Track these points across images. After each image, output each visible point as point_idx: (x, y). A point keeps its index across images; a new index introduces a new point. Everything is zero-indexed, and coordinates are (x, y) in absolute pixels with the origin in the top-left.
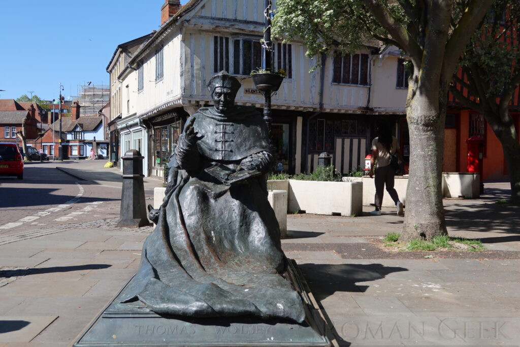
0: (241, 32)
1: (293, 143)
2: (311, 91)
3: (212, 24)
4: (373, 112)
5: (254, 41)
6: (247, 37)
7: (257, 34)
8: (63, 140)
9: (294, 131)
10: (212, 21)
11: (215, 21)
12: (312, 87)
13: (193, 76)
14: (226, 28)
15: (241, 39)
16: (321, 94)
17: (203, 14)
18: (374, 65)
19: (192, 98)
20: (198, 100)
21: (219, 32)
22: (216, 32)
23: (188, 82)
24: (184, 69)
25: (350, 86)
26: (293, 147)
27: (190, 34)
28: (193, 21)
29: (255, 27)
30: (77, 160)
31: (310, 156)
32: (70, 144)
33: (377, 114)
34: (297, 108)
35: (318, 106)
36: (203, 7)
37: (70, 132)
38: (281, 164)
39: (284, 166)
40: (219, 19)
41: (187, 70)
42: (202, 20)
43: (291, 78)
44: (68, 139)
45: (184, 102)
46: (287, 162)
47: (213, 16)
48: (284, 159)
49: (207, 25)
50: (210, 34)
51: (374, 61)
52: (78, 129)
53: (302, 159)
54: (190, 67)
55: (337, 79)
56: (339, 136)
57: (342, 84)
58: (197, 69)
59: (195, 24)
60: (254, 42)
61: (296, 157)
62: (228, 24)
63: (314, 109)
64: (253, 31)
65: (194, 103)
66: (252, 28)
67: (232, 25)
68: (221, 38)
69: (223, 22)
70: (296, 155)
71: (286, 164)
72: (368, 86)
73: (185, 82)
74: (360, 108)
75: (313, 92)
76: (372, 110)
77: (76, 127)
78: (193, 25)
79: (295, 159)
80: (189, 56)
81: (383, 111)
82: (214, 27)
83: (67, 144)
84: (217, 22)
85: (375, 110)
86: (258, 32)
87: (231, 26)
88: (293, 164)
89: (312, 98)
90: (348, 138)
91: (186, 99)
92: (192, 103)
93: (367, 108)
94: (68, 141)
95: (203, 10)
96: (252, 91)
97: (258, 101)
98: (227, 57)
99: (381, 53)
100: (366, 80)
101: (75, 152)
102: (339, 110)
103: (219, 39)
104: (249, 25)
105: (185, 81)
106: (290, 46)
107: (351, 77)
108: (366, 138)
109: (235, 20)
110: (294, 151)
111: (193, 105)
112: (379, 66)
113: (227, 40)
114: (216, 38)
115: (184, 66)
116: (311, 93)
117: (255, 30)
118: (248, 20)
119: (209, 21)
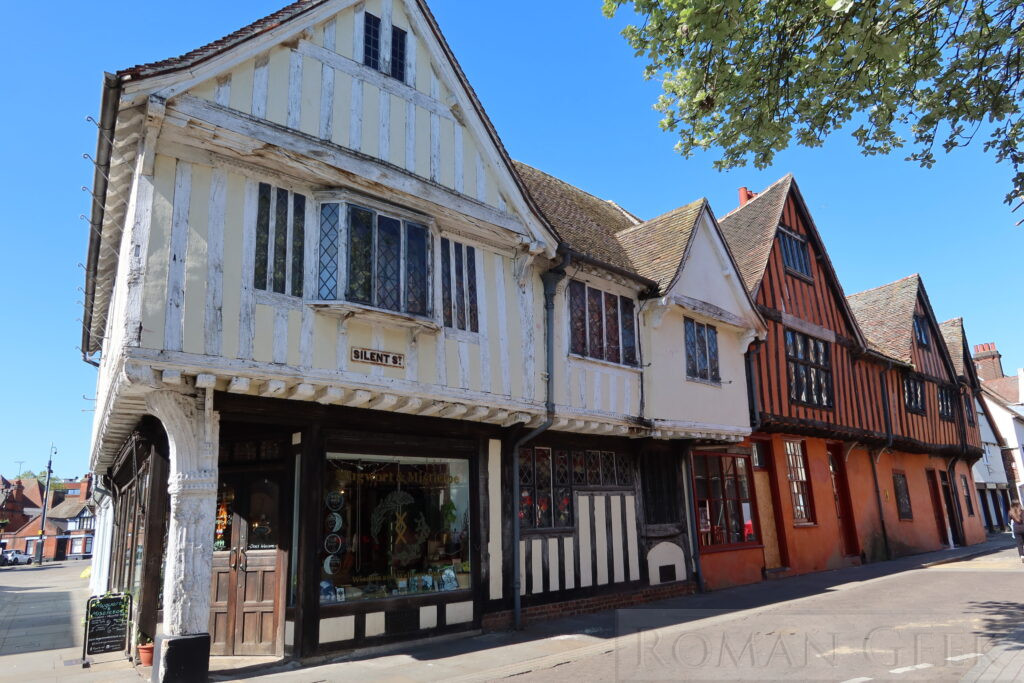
0: (344, 181)
1: (482, 510)
2: (526, 370)
3: (253, 134)
4: (651, 431)
5: (379, 213)
6: (359, 199)
7: (387, 195)
8: (60, 531)
9: (481, 477)
10: (251, 125)
11: (262, 128)
12: (526, 360)
13: (176, 289)
14: (299, 157)
15: (342, 201)
16: (549, 379)
17: (223, 101)
18: (644, 325)
19: (168, 360)
20: (190, 370)
21: (276, 173)
22: (266, 170)
23: (155, 307)
24: (143, 263)
25: (606, 365)
26: (482, 521)
27: (178, 160)
28: (183, 109)
29: (384, 176)
30: (80, 561)
31: (522, 545)
32: (72, 536)
33: (658, 435)
34: (493, 413)
35: (542, 410)
36: (224, 79)
37: (73, 519)
38: (452, 574)
39: (462, 577)
40: (276, 127)
41: (158, 268)
42: (215, 116)
43: (477, 331)
44: (69, 529)
45: (136, 373)
46: (467, 567)
47: (259, 114)
48: (457, 557)
49: (235, 138)
50: (247, 171)
51: (644, 315)
52: (87, 514)
53: (504, 555)
54: (168, 259)
55: (578, 348)
56: (584, 490)
57: (590, 359)
58: (192, 271)
59: (191, 122)
60: (379, 216)
61: (490, 551)
62: (303, 147)
63: (534, 418)
64: (376, 184)
65: (176, 380)
66: (374, 174)
67: (316, 153)
68: (282, 194)
69: (290, 139)
70: (489, 544)
71: (463, 572)
72: (639, 370)
73: (144, 307)
74: (628, 419)
75: (531, 372)
76: (648, 425)
77: (83, 511)
78: (184, 124)
79: (487, 557)
80: (167, 227)
81: (669, 429)
82: (259, 145)
83: (66, 537)
84: (269, 132)
85: (657, 424)
86: (391, 190)
87: (312, 155)
88: (483, 570)
89: (529, 387)
90: (601, 495)
91: (142, 362)
92: (165, 380)
93: (640, 420)
94: (68, 533)
95: (225, 89)
96: (372, 354)
97: (391, 385)
98: (299, 252)
99: (663, 295)
100: (634, 356)
101: (78, 549)
102: (586, 422)
103: (274, 195)
104: (366, 166)
105: (144, 301)
106: (471, 250)
107: (605, 345)
108: (634, 494)
109: (327, 143)
110: (483, 534)
111: (172, 389)
112: (655, 325)
113: (300, 201)
114: (264, 189)
115: (143, 253)
116: (526, 374)
117: (384, 182)
118: (362, 151)
119: (240, 121)
